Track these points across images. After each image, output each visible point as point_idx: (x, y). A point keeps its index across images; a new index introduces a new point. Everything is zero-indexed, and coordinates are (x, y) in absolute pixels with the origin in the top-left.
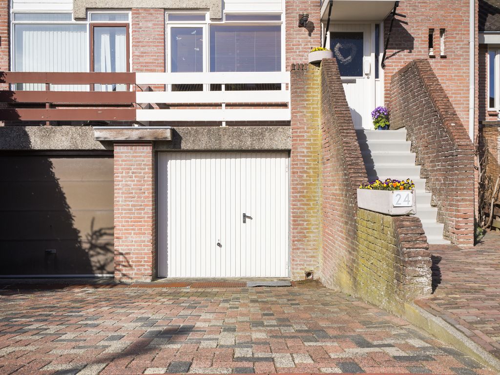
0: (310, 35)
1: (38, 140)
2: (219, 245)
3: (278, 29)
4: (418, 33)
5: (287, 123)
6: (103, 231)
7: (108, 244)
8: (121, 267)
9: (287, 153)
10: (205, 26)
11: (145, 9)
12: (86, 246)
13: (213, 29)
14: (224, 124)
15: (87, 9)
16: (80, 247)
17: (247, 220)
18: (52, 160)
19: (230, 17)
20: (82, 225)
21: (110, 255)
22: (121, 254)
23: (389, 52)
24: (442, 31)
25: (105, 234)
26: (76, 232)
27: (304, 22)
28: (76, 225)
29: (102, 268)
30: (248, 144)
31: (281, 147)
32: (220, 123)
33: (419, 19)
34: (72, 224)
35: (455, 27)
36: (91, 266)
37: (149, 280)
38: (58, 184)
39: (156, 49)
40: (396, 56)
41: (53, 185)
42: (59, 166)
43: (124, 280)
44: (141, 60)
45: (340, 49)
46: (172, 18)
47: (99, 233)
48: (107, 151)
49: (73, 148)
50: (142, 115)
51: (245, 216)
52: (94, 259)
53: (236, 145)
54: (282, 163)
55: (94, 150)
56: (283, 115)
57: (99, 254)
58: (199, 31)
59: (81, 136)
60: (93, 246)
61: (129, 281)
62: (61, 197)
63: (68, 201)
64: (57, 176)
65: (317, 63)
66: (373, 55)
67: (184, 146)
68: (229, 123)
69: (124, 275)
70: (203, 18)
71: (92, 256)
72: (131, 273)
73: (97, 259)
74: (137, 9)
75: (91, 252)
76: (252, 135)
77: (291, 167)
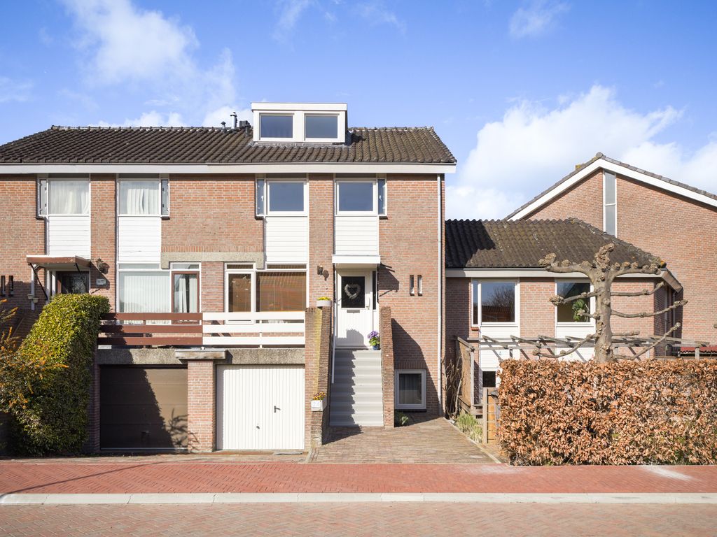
0: (326, 280)
1: (138, 357)
2: (258, 427)
3: (304, 274)
4: (402, 278)
5: (303, 346)
6: (180, 418)
7: (183, 426)
8: (192, 442)
9: (302, 365)
10: (252, 272)
11: (210, 262)
12: (168, 428)
13: (258, 275)
14: (261, 347)
15: (170, 262)
16: (164, 430)
17: (277, 410)
18: (146, 370)
19: (270, 266)
20: (166, 415)
21: (185, 434)
22: (192, 434)
23: (381, 292)
24: (420, 277)
25: (182, 420)
26: (162, 419)
27: (320, 271)
28: (162, 414)
29: (179, 443)
30: (277, 360)
31: (299, 362)
32: (258, 346)
33: (403, 268)
34: (159, 414)
35: (429, 274)
36: (172, 442)
37: (210, 451)
38: (150, 387)
39: (217, 290)
40: (387, 294)
41: (147, 386)
42: (151, 375)
43: (194, 451)
44: (207, 298)
45: (348, 288)
46: (229, 267)
47: (177, 420)
48: (184, 365)
49: (161, 363)
50: (207, 341)
51: (275, 408)
52: (174, 438)
53: (268, 361)
54: (301, 371)
55: (175, 365)
56: (301, 340)
57: (177, 433)
58: (249, 276)
59: (166, 355)
60: (173, 428)
61: (198, 452)
62: (152, 395)
63: (157, 398)
64: (149, 382)
66: (372, 293)
67: (234, 362)
68: (264, 346)
69: (194, 448)
70: (251, 267)
71: (173, 435)
72: (199, 446)
73: (176, 437)
74: (205, 262)
75: (172, 433)
76: (280, 354)
77: (306, 375)
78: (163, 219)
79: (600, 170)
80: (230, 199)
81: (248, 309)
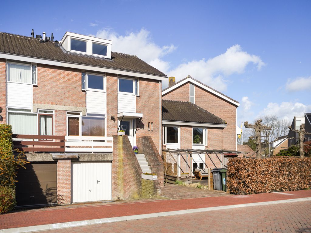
0: (114, 122)
1: (30, 158)
2: (90, 191)
3: (104, 119)
4: (146, 123)
5: (111, 152)
6: (51, 189)
7: (52, 193)
8: (60, 200)
9: (111, 161)
10: (80, 117)
11: (59, 110)
12: (45, 194)
13: (83, 118)
14: (93, 153)
15: (38, 109)
16: (43, 195)
17: (99, 182)
18: (33, 165)
19: (88, 114)
20: (43, 187)
21: (53, 197)
22: (61, 196)
24: (152, 123)
25: (52, 189)
26: (42, 189)
27: (113, 118)
28: (41, 187)
29: (50, 201)
30: (100, 159)
31: (110, 160)
32: (91, 152)
33: (146, 119)
34: (40, 187)
35: (155, 122)
36: (47, 201)
37: (70, 204)
38: (35, 173)
39: (63, 124)
40: (139, 130)
41: (33, 173)
42: (35, 167)
43: (62, 204)
44: (58, 128)
45: (122, 126)
46: (68, 113)
47: (50, 189)
48: (55, 161)
49: (43, 161)
50: (67, 150)
51: (98, 181)
52: (47, 198)
53: (96, 159)
54: (110, 164)
55: (50, 161)
56: (111, 150)
57: (49, 196)
58: (78, 119)
59: (45, 157)
60: (47, 194)
61: (63, 204)
62: (36, 177)
63: (38, 179)
64: (34, 170)
65: (121, 135)
66: (133, 129)
67: (80, 160)
68: (94, 152)
69: (61, 203)
70: (79, 114)
71: (47, 197)
72: (64, 202)
73: (49, 198)
74: (57, 110)
75: (47, 196)
76: (101, 156)
77: (112, 166)
78: (34, 86)
79: (189, 82)
80: (69, 80)
81: (78, 134)
